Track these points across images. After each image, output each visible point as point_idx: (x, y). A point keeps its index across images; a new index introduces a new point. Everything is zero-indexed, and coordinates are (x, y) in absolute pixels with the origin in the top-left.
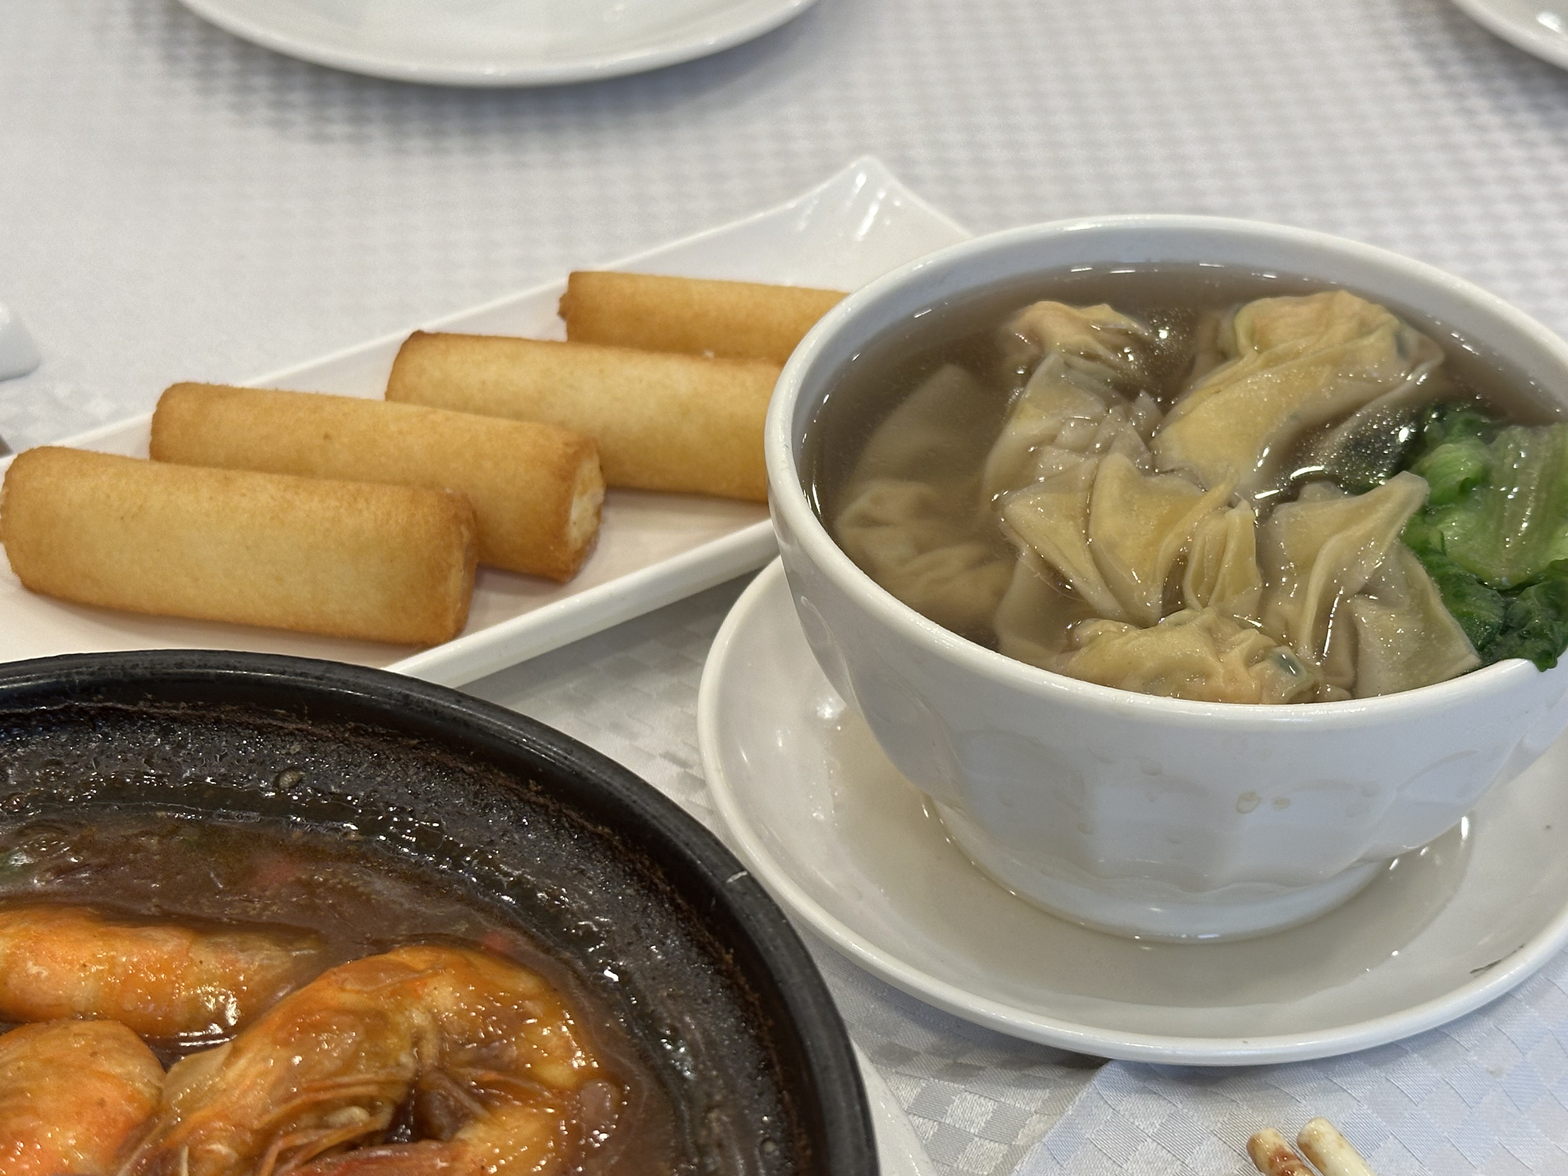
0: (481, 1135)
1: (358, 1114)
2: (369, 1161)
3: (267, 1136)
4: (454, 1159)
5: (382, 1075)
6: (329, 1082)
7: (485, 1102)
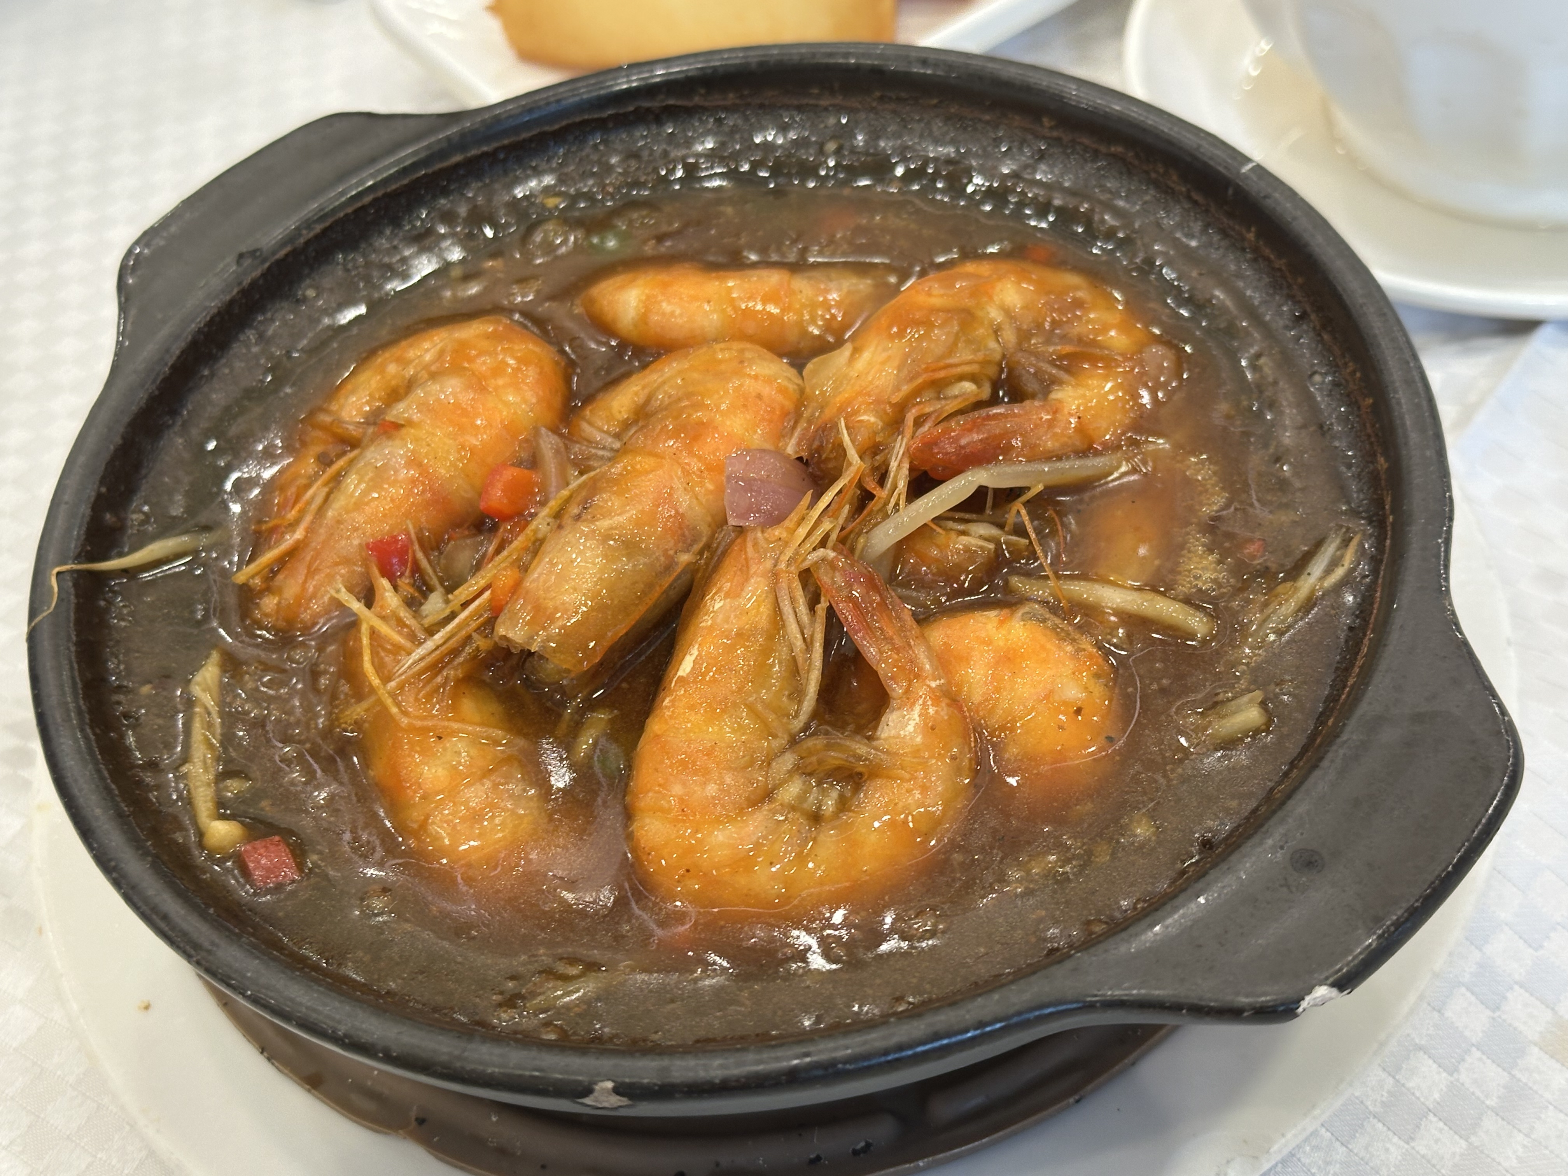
0: (1071, 394)
1: (968, 386)
2: (989, 418)
3: (901, 408)
4: (1055, 412)
5: (980, 356)
6: (942, 364)
7: (1068, 370)
